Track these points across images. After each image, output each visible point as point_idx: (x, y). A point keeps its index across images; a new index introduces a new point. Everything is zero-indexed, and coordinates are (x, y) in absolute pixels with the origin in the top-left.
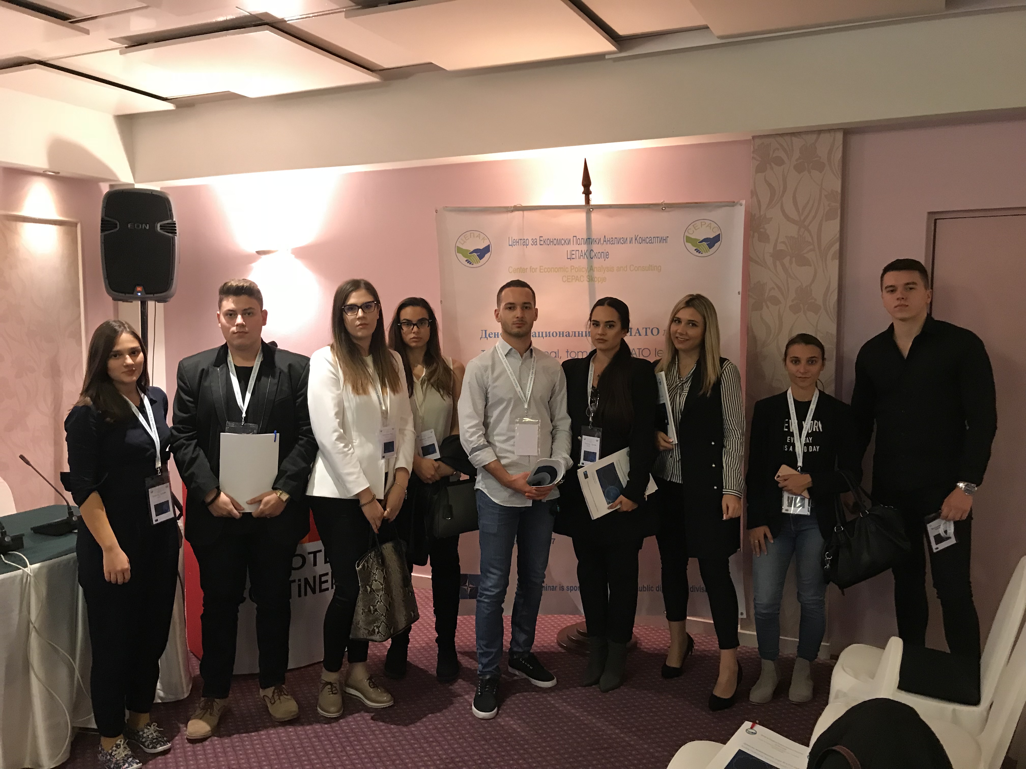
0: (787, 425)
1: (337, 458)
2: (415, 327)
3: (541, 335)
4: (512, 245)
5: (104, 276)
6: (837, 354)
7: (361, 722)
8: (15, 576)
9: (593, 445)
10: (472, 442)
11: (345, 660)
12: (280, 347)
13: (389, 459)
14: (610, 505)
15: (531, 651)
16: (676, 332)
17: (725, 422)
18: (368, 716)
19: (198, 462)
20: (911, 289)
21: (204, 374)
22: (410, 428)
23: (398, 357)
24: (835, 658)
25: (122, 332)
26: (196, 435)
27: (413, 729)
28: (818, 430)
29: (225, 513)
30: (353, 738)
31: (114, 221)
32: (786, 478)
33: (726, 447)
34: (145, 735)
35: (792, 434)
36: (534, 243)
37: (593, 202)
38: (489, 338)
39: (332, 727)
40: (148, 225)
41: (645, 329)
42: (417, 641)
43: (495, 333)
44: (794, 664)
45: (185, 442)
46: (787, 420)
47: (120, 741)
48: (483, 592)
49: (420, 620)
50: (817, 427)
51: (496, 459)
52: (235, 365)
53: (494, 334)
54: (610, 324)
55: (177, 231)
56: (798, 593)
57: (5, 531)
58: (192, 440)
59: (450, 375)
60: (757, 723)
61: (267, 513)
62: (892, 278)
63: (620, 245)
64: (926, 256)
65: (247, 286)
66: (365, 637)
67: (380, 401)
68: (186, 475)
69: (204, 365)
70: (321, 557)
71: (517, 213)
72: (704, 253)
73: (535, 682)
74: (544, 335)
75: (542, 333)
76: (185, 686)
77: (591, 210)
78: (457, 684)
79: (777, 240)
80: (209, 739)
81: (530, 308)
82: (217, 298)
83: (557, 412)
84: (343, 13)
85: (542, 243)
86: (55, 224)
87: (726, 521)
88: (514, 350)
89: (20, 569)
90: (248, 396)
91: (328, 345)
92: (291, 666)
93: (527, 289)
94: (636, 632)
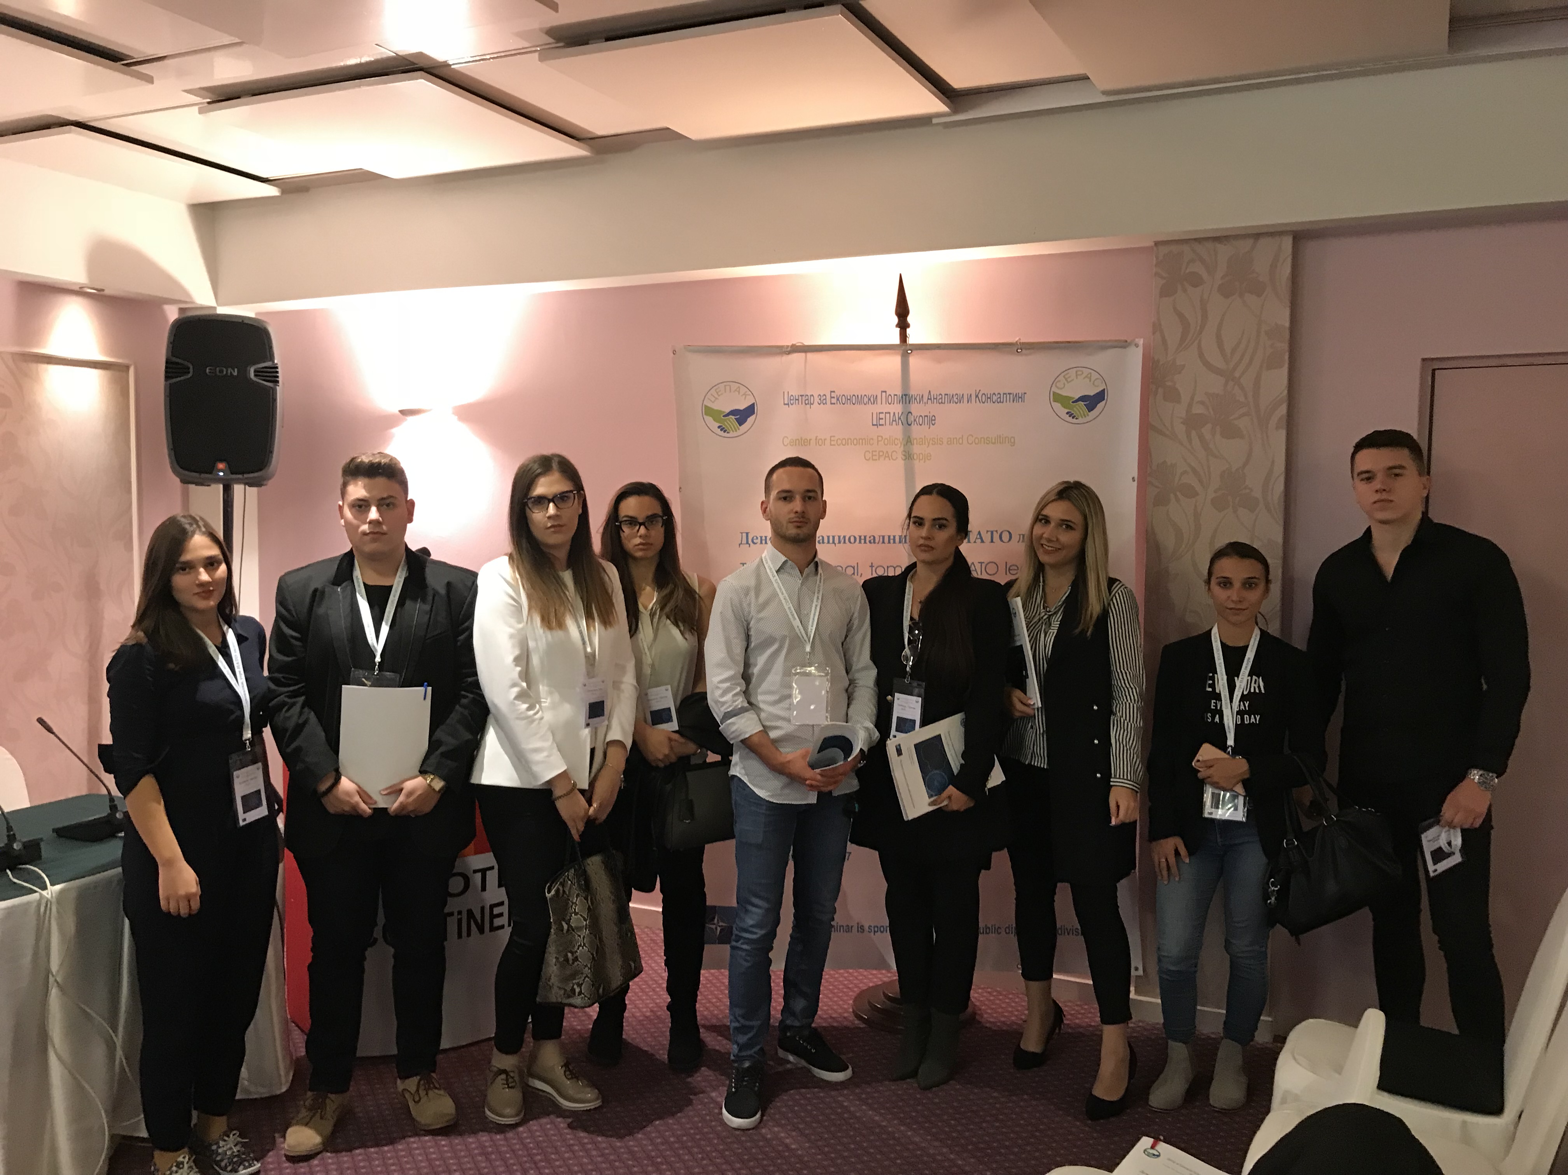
0: (1211, 682)
1: (518, 727)
2: (642, 527)
3: (831, 541)
4: (788, 404)
5: (168, 446)
6: (1283, 573)
7: (552, 1132)
8: (28, 903)
9: (910, 708)
10: (724, 703)
11: (528, 1038)
12: (434, 556)
13: (596, 729)
14: (932, 799)
15: (813, 1025)
16: (1041, 537)
17: (1115, 675)
18: (561, 1123)
19: (306, 730)
20: (1397, 475)
21: (317, 596)
22: (629, 680)
23: (612, 572)
24: (1281, 1040)
25: (193, 533)
26: (304, 689)
27: (631, 1143)
28: (1257, 691)
29: (347, 808)
30: (539, 1157)
31: (186, 363)
32: (1209, 764)
33: (1115, 714)
34: (220, 1151)
35: (1218, 697)
36: (822, 401)
37: (912, 339)
38: (751, 544)
39: (506, 1139)
40: (236, 370)
41: (989, 533)
42: (638, 1008)
43: (761, 537)
44: (1218, 1049)
45: (286, 699)
46: (1211, 675)
47: (183, 1157)
48: (740, 934)
49: (644, 976)
50: (1256, 686)
51: (761, 728)
52: (365, 584)
53: (759, 538)
54: (939, 523)
55: (280, 379)
56: (1226, 941)
57: (14, 835)
58: (295, 697)
59: (694, 599)
60: (1160, 1140)
61: (411, 808)
62: (1369, 459)
63: (953, 405)
64: (1420, 423)
65: (385, 464)
66: (560, 1000)
67: (583, 639)
68: (289, 750)
69: (316, 584)
70: (493, 877)
71: (795, 356)
72: (1080, 418)
73: (819, 1074)
74: (836, 541)
75: (834, 537)
76: (282, 1073)
77: (909, 352)
78: (698, 1074)
79: (1192, 398)
80: (320, 1156)
81: (815, 499)
82: (340, 481)
83: (855, 659)
84: (536, 55)
85: (834, 401)
86: (95, 367)
87: (1116, 827)
88: (790, 562)
89: (36, 892)
90: (385, 629)
91: (506, 555)
92: (445, 1044)
93: (810, 470)
94: (975, 998)
